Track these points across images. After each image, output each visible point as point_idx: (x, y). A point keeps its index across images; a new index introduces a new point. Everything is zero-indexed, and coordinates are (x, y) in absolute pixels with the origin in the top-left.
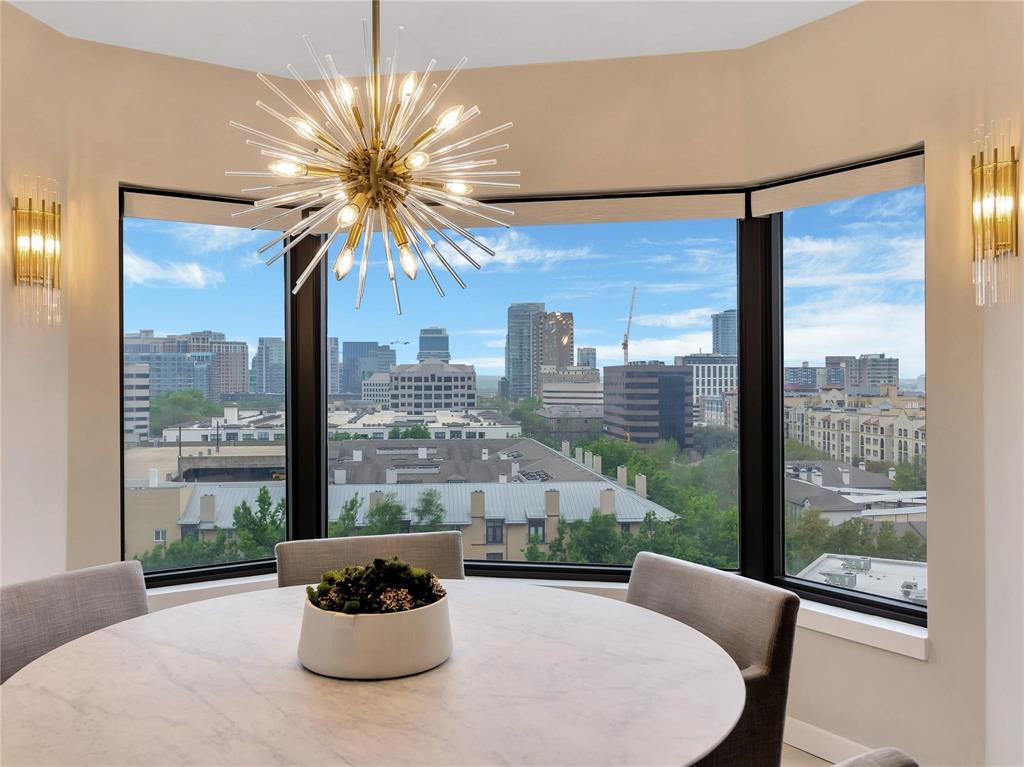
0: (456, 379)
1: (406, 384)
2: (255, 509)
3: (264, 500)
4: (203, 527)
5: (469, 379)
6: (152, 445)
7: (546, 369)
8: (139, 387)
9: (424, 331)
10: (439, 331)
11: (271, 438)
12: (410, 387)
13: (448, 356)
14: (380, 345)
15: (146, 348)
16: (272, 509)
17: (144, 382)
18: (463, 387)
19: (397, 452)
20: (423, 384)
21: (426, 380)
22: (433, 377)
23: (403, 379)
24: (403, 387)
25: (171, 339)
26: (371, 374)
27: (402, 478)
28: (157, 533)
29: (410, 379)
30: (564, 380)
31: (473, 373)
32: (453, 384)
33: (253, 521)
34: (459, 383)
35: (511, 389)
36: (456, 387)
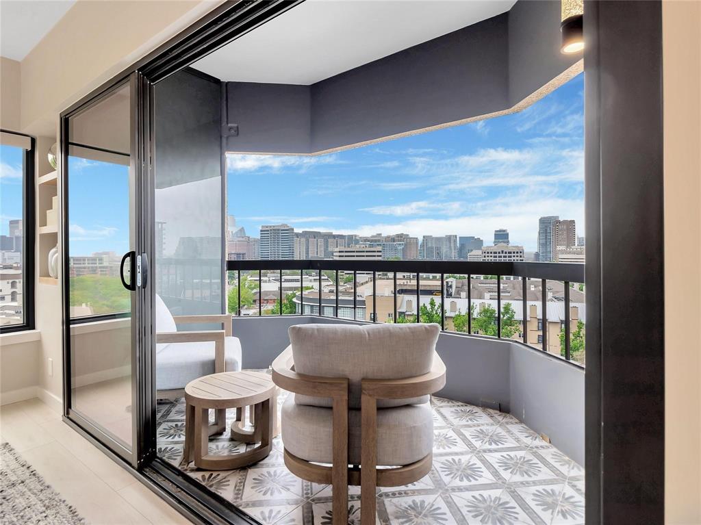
0: (514, 253)
1: (490, 255)
2: (429, 307)
3: (432, 304)
4: (407, 313)
5: (521, 252)
6: (384, 279)
7: (559, 248)
8: (378, 256)
9: (496, 231)
10: (504, 231)
11: (431, 278)
12: (491, 256)
13: (508, 242)
14: (476, 238)
15: (379, 241)
16: (436, 308)
17: (379, 254)
18: (517, 256)
19: (488, 285)
20: (498, 255)
21: (499, 253)
22: (502, 252)
23: (488, 253)
24: (488, 256)
25: (388, 237)
26: (472, 250)
27: (493, 297)
28: (389, 314)
29: (491, 253)
30: (570, 253)
31: (523, 250)
32: (513, 255)
33: (428, 313)
34: (516, 255)
35: (540, 257)
36: (514, 256)
